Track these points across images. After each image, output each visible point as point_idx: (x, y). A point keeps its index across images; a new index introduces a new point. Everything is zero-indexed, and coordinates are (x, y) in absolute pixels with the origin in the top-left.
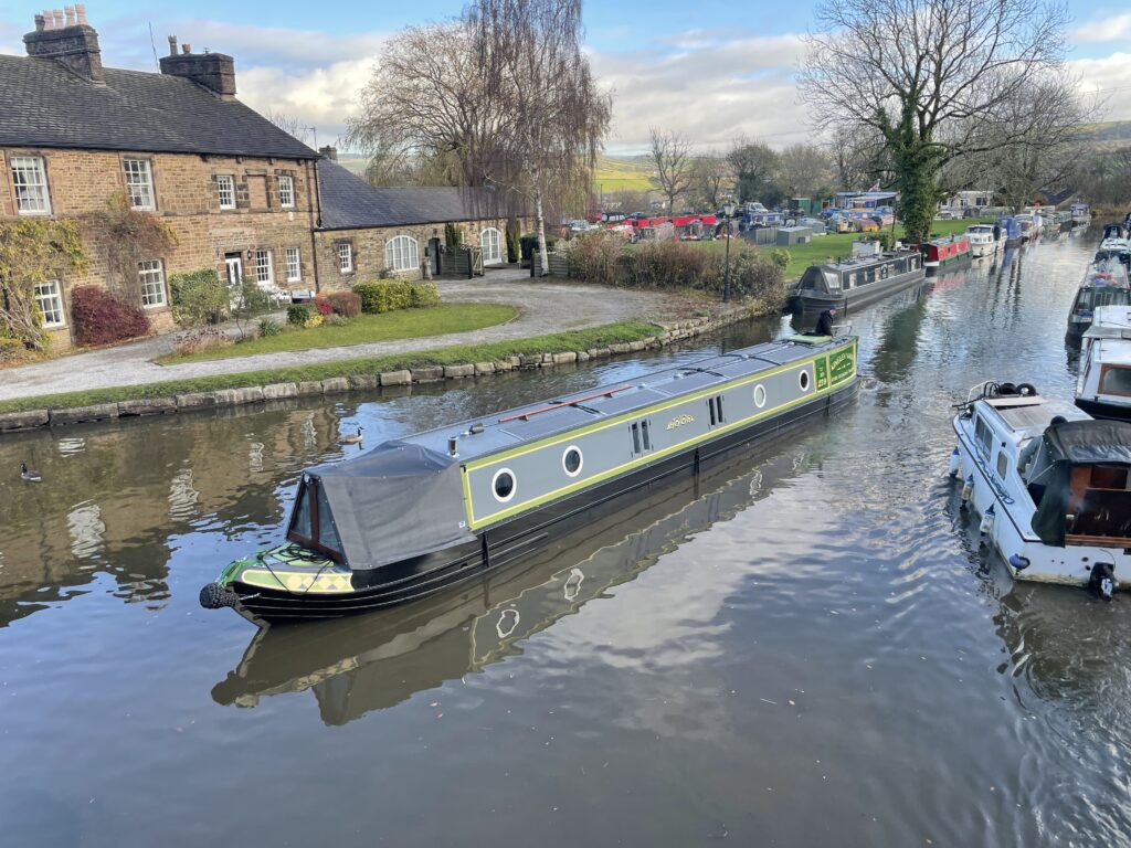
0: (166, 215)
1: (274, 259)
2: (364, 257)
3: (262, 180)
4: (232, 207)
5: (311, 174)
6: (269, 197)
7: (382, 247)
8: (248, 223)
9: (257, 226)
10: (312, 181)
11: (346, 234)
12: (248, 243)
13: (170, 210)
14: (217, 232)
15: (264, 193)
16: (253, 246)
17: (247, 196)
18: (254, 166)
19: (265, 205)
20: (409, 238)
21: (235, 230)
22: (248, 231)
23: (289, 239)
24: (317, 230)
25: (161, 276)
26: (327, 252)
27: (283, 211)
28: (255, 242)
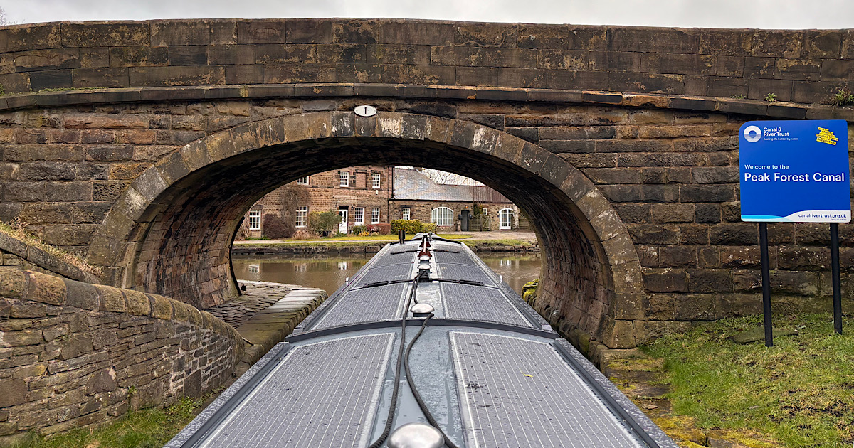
0: (313, 187)
1: (365, 211)
2: (418, 216)
3: (364, 175)
4: (347, 186)
5: (390, 173)
6: (366, 182)
7: (429, 211)
8: (354, 194)
9: (358, 196)
10: (391, 176)
11: (408, 203)
12: (352, 203)
13: (315, 185)
14: (338, 197)
15: (364, 181)
16: (354, 205)
17: (354, 181)
18: (360, 168)
19: (364, 186)
20: (448, 209)
21: (346, 196)
22: (353, 197)
23: (374, 203)
24: (391, 200)
25: (306, 214)
26: (395, 211)
27: (373, 189)
28: (356, 203)
